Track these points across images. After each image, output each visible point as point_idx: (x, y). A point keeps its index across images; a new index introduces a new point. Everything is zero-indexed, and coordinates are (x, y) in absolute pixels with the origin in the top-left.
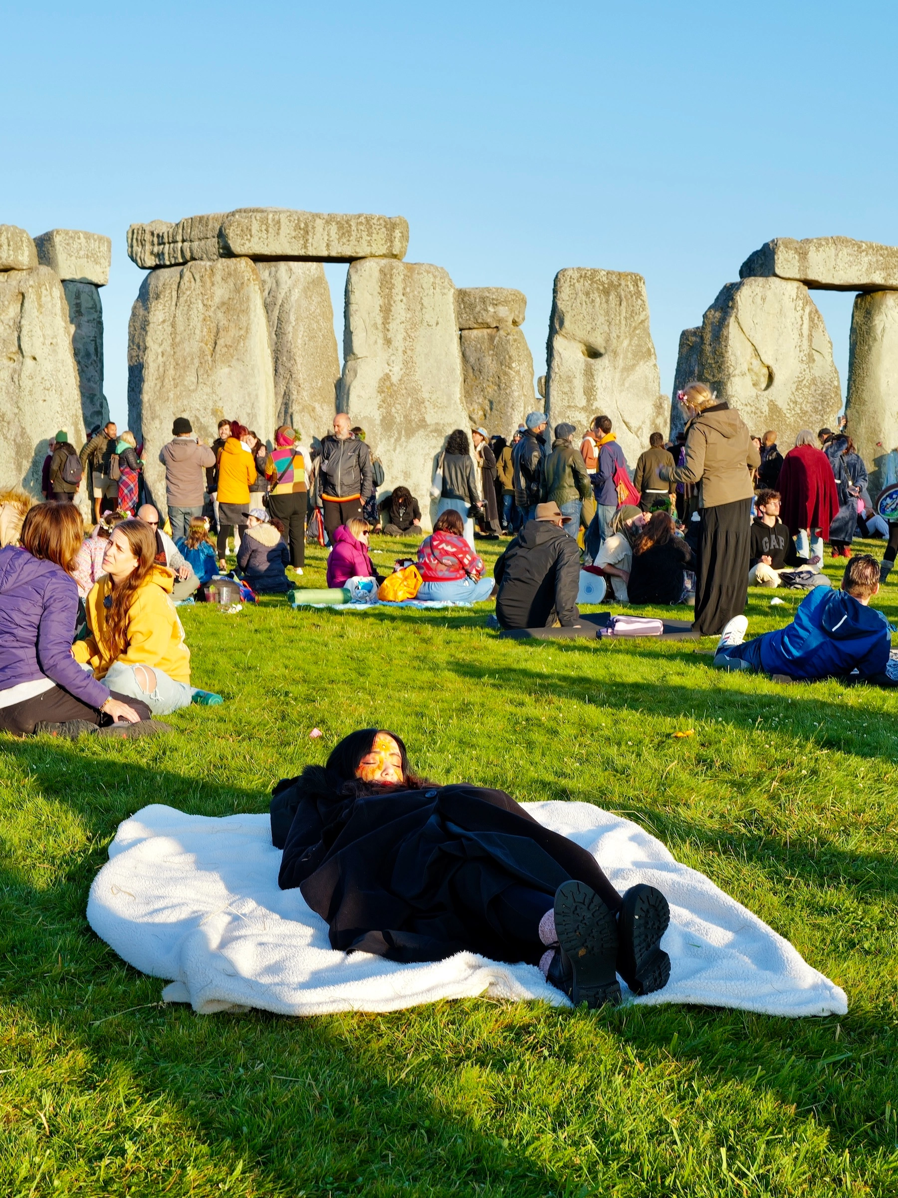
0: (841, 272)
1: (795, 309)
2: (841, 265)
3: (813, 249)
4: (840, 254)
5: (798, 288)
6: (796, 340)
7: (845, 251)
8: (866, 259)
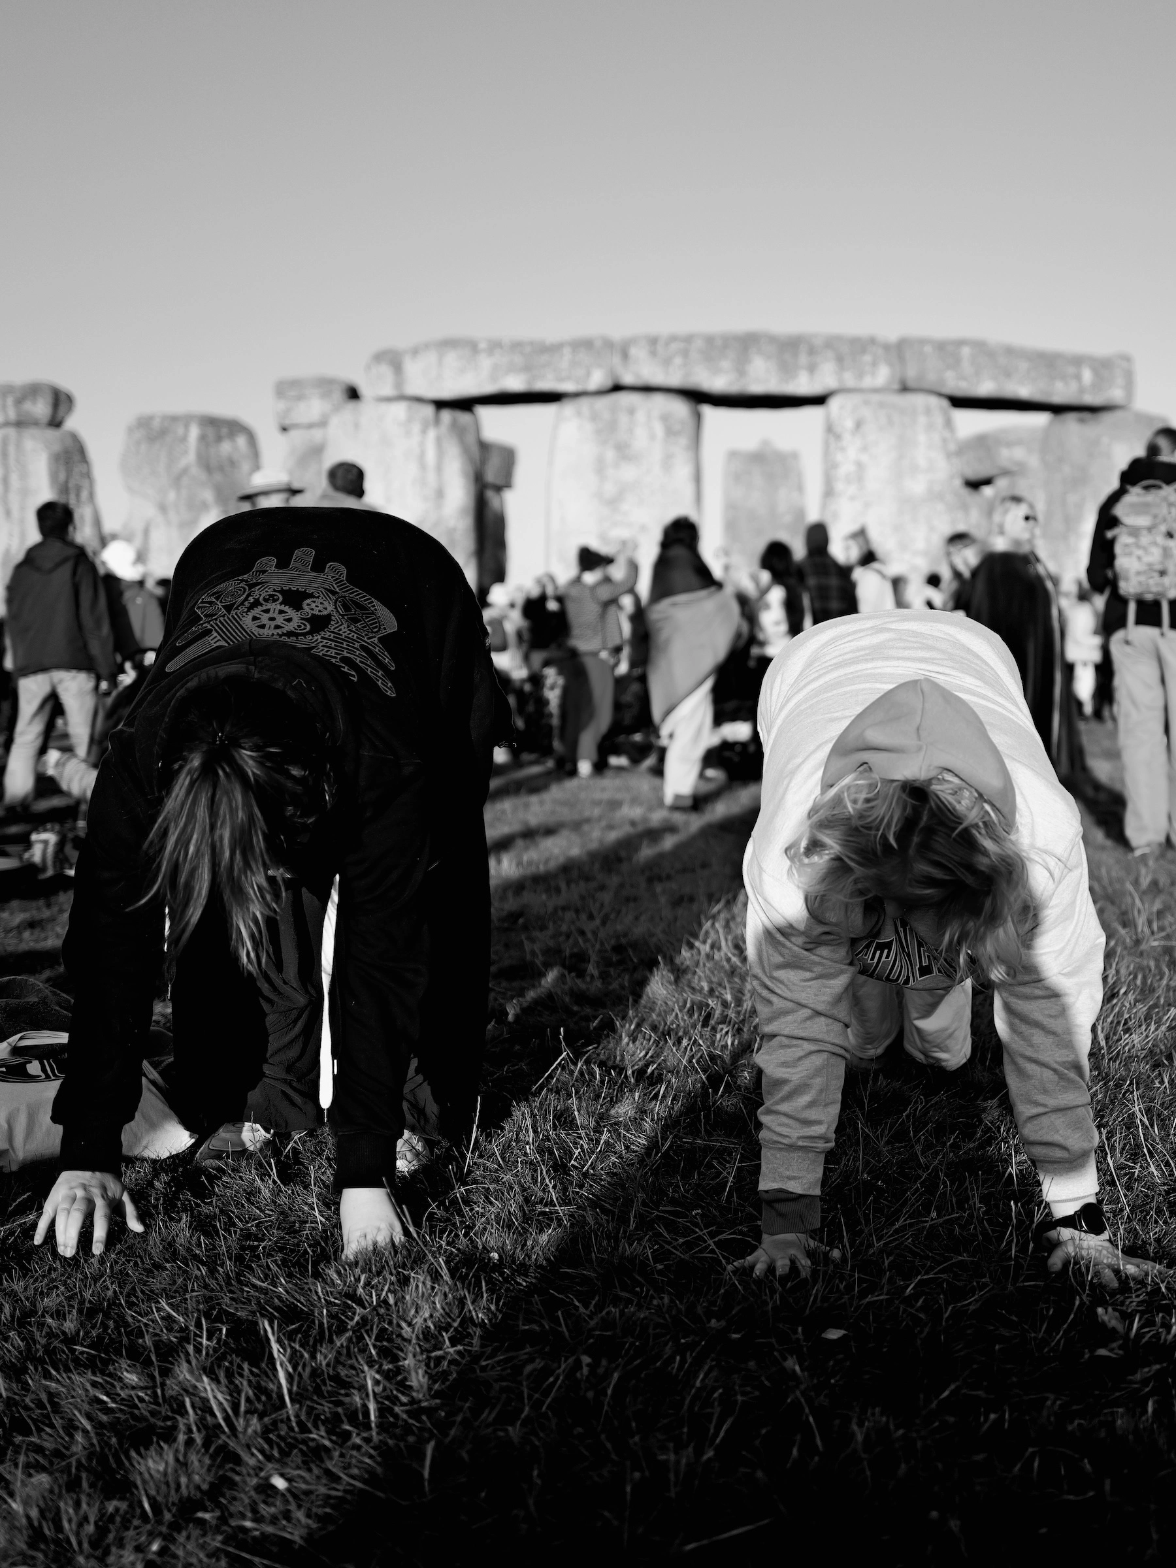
6: (414, 473)
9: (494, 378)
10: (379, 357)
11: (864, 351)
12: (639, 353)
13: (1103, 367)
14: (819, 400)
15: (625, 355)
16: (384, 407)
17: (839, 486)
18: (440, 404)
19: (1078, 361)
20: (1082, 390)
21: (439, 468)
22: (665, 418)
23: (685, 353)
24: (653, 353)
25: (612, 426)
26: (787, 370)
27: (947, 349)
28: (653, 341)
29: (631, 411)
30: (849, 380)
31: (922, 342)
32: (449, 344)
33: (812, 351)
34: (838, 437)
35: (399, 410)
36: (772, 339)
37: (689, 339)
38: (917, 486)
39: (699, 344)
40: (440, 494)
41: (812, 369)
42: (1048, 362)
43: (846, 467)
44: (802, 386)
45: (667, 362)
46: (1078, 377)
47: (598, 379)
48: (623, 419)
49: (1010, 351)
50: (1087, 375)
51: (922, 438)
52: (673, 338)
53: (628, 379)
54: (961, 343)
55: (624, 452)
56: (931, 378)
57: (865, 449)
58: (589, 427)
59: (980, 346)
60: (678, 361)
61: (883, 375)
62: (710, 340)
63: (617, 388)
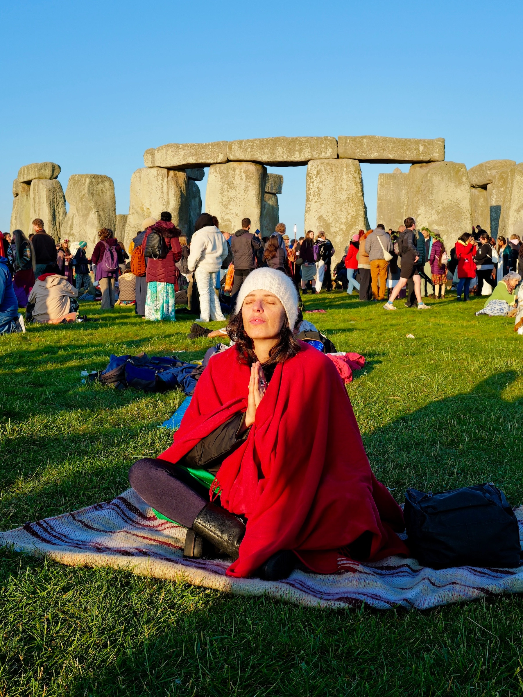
0: (169, 161)
1: (157, 180)
2: (168, 157)
3: (156, 152)
4: (168, 152)
5: (157, 171)
6: (159, 195)
7: (170, 150)
8: (183, 152)
9: (184, 159)
10: (147, 152)
11: (322, 142)
12: (235, 147)
13: (428, 144)
14: (304, 163)
15: (231, 148)
16: (149, 169)
17: (311, 197)
18: (169, 169)
19: (417, 142)
20: (419, 154)
21: (168, 193)
22: (246, 172)
23: (252, 147)
24: (240, 147)
25: (227, 176)
26: (291, 151)
27: (357, 141)
28: (241, 142)
29: (234, 170)
30: (315, 155)
31: (346, 138)
32: (169, 146)
33: (301, 144)
34: (311, 178)
35: (154, 171)
36: (285, 139)
37: (254, 141)
38: (343, 196)
39: (257, 142)
40: (168, 203)
41: (300, 151)
42: (403, 143)
43: (314, 190)
44: (297, 158)
45: (245, 150)
46: (417, 149)
47: (221, 158)
48: (231, 172)
49: (385, 140)
50: (421, 148)
51: (345, 177)
52: (248, 141)
53: (231, 158)
54: (364, 137)
55: (231, 186)
56: (350, 153)
57: (321, 182)
58: (219, 176)
59: (372, 138)
60: (249, 150)
61: (329, 152)
62: (261, 141)
63: (229, 161)
